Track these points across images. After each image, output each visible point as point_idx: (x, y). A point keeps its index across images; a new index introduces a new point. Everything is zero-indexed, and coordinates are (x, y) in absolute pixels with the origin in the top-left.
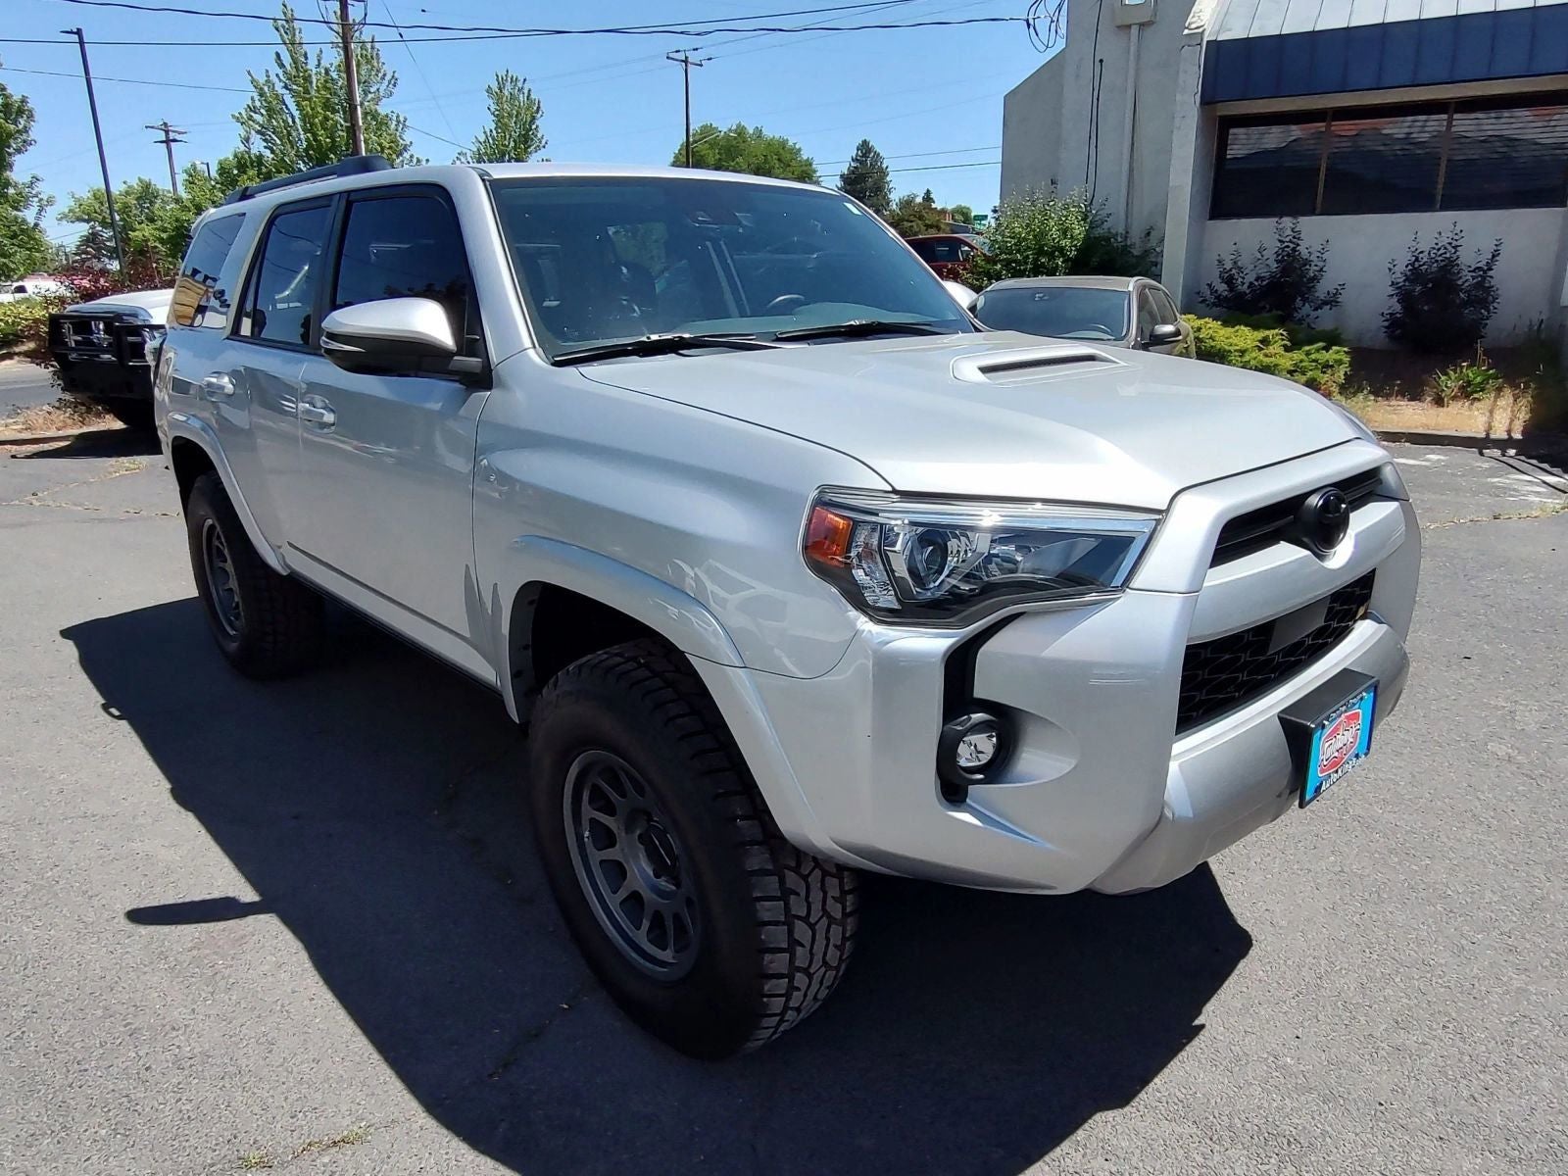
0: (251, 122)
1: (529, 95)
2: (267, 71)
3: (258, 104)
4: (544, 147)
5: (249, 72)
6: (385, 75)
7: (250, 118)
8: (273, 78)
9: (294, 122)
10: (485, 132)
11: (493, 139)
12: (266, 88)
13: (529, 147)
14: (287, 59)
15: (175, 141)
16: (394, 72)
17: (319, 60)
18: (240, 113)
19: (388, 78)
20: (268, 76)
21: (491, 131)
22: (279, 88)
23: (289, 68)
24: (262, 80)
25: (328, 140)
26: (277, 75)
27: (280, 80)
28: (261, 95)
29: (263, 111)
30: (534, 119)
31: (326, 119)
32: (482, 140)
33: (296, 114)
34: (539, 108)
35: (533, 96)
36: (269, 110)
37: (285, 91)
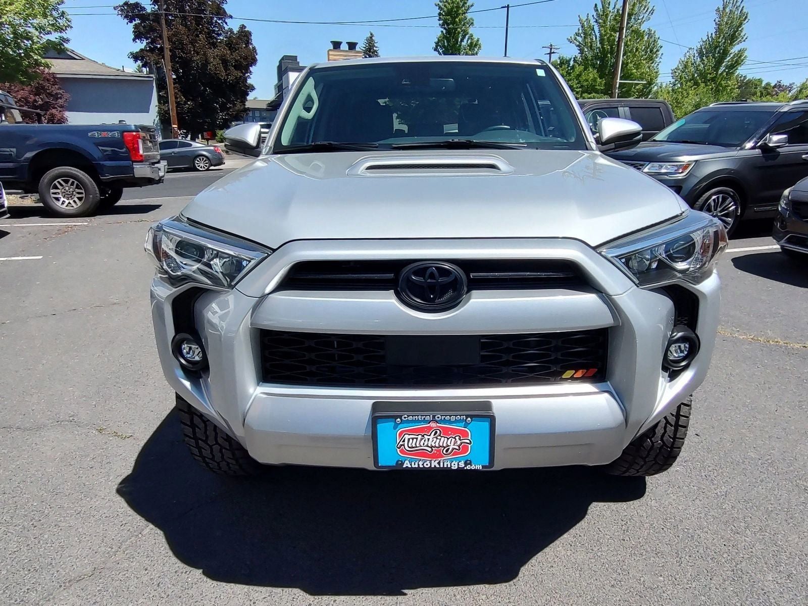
0: (575, 41)
1: (742, 10)
2: (588, 14)
3: (580, 31)
4: (744, 41)
5: (579, 16)
6: (648, 9)
7: (575, 39)
8: (590, 17)
9: (596, 39)
10: (708, 35)
11: (712, 39)
12: (585, 23)
13: (734, 42)
14: (600, 7)
15: (554, 53)
16: (654, 7)
17: (615, 5)
18: (571, 37)
19: (649, 10)
20: (588, 17)
21: (712, 34)
22: (592, 22)
23: (599, 11)
24: (584, 18)
25: (609, 47)
26: (593, 16)
27: (594, 18)
28: (582, 27)
29: (582, 35)
30: (741, 24)
31: (611, 35)
32: (704, 40)
33: (598, 35)
34: (746, 17)
35: (744, 10)
36: (585, 34)
37: (595, 24)
